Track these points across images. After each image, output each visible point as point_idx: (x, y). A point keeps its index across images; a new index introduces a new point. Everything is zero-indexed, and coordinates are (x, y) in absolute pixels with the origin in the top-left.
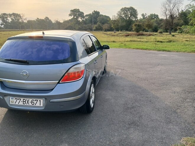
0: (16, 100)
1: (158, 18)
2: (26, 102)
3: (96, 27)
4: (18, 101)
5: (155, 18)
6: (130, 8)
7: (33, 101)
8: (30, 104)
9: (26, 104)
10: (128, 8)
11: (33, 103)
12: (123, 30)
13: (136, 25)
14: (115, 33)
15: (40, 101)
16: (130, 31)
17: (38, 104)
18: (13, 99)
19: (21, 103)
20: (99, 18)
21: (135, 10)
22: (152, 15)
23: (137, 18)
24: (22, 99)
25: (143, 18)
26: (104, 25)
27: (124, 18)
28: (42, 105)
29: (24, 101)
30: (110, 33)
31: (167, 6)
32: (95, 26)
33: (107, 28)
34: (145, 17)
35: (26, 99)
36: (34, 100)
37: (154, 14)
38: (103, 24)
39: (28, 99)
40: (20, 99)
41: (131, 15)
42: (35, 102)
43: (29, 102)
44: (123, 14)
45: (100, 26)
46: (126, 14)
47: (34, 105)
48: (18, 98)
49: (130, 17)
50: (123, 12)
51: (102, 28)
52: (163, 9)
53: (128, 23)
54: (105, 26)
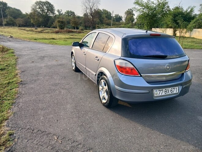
0: (160, 91)
1: (74, 15)
2: (167, 91)
3: (7, 22)
4: (161, 92)
5: (72, 15)
6: (45, 2)
7: (172, 90)
8: (170, 93)
9: (167, 94)
10: (43, 2)
11: (172, 91)
12: (41, 26)
13: (59, 22)
14: (36, 29)
15: (176, 88)
16: (49, 28)
17: (175, 92)
18: (157, 91)
19: (164, 94)
20: (8, 11)
21: (51, 5)
22: (68, 12)
23: (55, 13)
24: (164, 90)
25: (59, 14)
26: (18, 19)
27: (40, 13)
28: (177, 92)
29: (166, 91)
30: (31, 29)
31: (86, 4)
32: (6, 20)
33: (21, 23)
34: (61, 13)
35: (167, 89)
36: (172, 88)
37: (71, 11)
38: (15, 18)
39: (168, 89)
40: (163, 90)
41: (48, 10)
42: (173, 90)
43: (169, 91)
44: (39, 9)
45: (12, 21)
46: (42, 8)
47: (173, 93)
48: (161, 90)
49: (47, 12)
50: (38, 6)
51: (15, 23)
52: (84, 7)
53: (45, 19)
54: (19, 21)
